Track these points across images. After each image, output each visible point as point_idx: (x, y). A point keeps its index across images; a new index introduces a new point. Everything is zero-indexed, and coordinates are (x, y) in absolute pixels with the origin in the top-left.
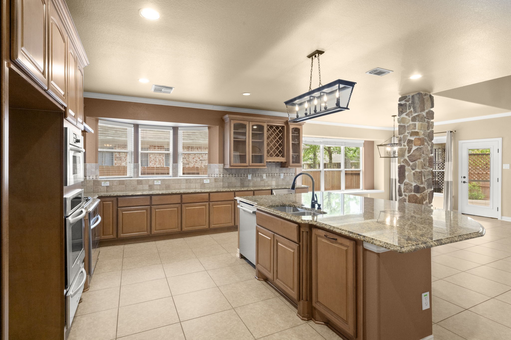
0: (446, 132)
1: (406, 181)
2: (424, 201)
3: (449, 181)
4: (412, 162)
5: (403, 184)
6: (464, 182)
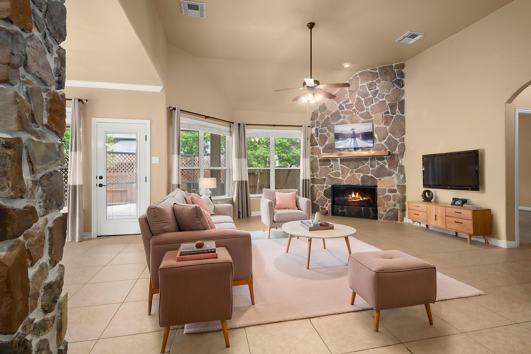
0: (71, 100)
2: (32, 265)
3: (77, 184)
6: (101, 185)
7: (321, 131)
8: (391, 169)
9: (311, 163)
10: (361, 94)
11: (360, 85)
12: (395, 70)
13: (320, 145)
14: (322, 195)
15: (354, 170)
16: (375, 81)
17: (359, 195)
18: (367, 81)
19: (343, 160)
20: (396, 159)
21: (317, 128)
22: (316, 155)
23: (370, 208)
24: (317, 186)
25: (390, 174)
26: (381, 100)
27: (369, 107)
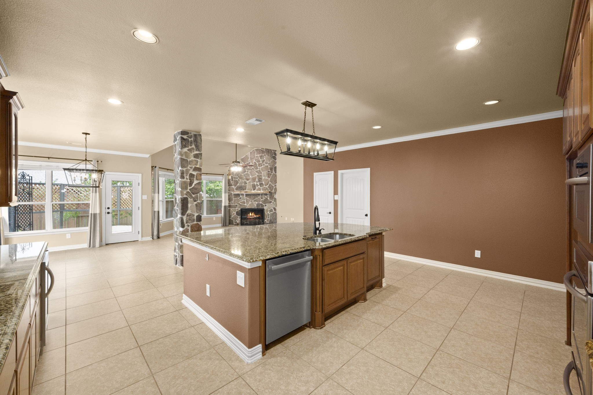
1: (189, 212)
4: (193, 194)
5: (186, 216)
6: (108, 213)
7: (235, 178)
8: (271, 200)
9: (229, 196)
10: (256, 160)
11: (256, 155)
12: (273, 151)
13: (234, 186)
14: (235, 214)
15: (253, 200)
16: (263, 155)
17: (254, 214)
18: (260, 154)
19: (246, 195)
20: (273, 195)
21: (232, 176)
22: (231, 191)
23: (261, 220)
24: (232, 209)
25: (271, 202)
26: (266, 165)
27: (261, 168)
